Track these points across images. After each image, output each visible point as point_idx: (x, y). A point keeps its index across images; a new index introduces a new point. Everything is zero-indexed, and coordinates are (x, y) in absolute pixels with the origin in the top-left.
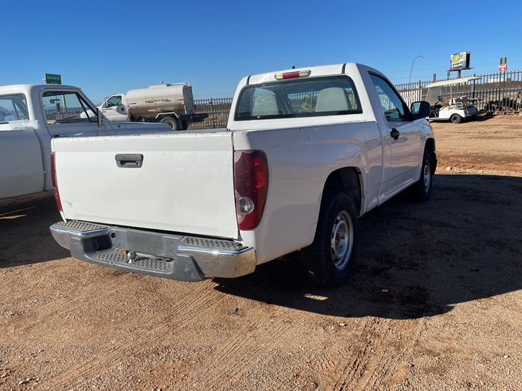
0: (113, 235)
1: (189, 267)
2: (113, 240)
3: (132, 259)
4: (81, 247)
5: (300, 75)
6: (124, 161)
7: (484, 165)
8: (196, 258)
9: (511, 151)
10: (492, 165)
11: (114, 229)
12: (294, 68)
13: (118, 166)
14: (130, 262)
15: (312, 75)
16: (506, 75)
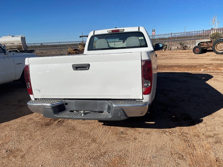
0: (67, 104)
1: (120, 114)
2: (66, 106)
3: (83, 113)
4: (51, 111)
5: (120, 31)
6: (77, 67)
7: (163, 69)
8: (124, 109)
9: (169, 64)
10: (166, 69)
11: (67, 101)
12: (116, 28)
13: (74, 70)
14: (83, 115)
15: (125, 31)
16: (172, 35)
